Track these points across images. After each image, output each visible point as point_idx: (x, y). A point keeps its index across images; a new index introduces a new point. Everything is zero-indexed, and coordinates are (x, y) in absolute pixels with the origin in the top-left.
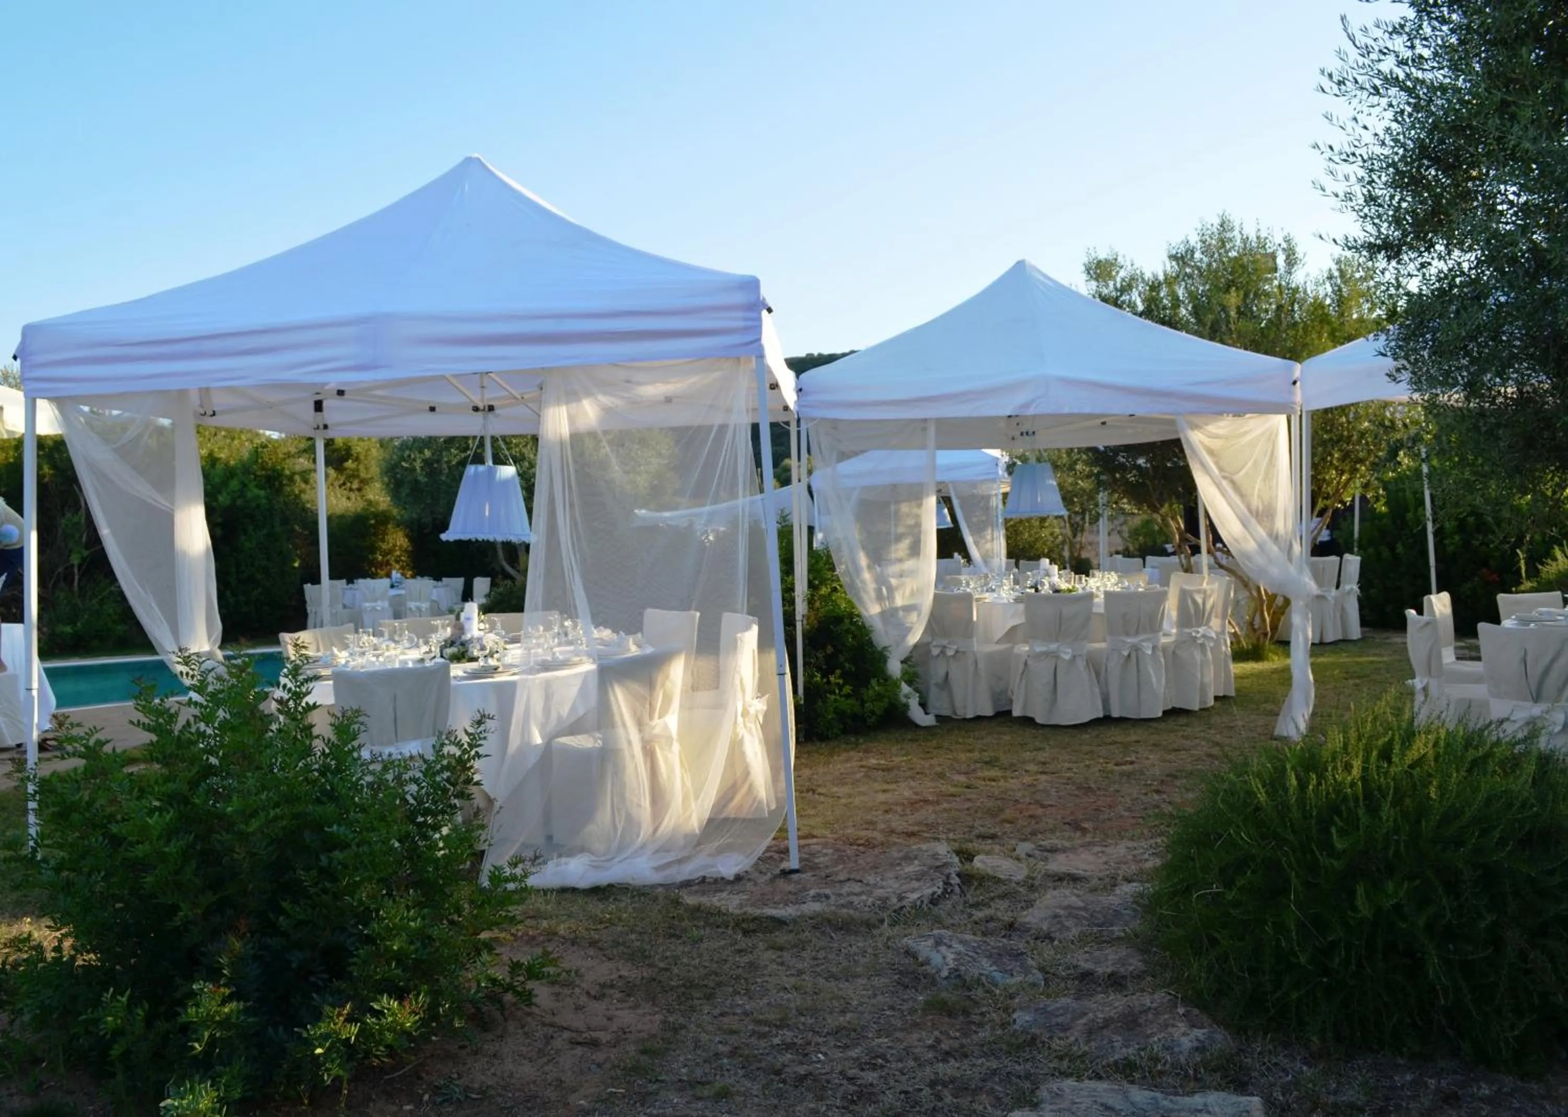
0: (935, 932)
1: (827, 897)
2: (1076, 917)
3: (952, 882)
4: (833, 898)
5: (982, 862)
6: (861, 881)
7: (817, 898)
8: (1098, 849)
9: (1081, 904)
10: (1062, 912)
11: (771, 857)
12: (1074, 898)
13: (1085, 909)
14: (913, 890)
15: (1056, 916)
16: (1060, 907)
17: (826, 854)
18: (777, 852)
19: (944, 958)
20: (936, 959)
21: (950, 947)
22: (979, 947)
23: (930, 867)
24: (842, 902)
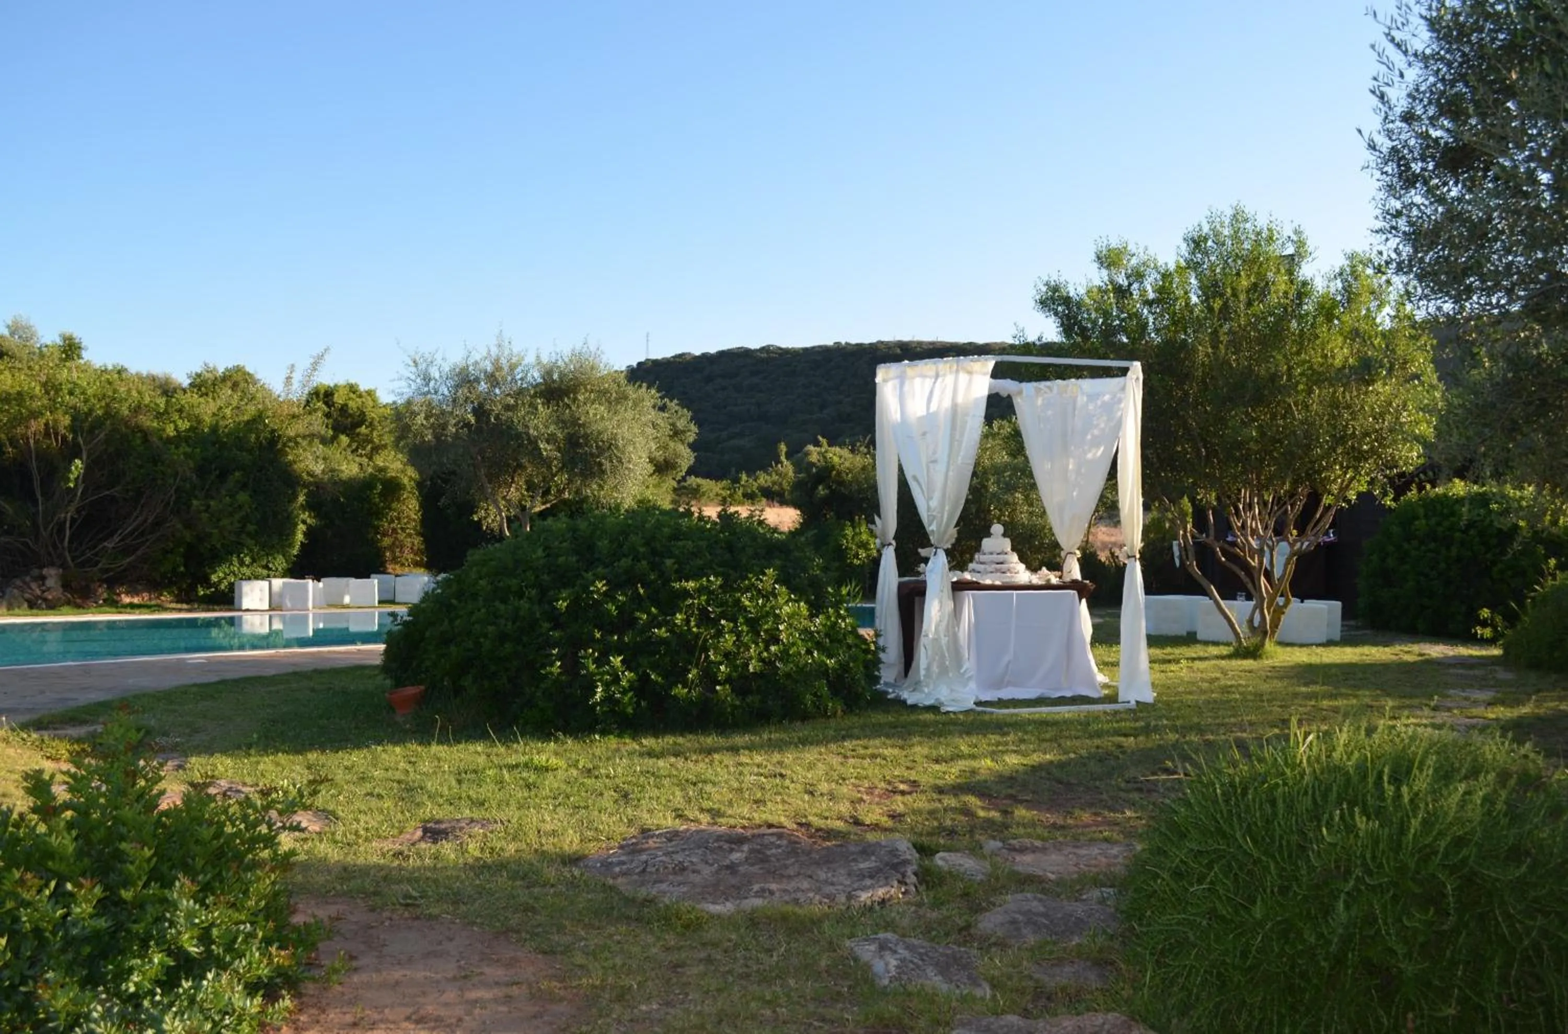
0: (881, 935)
1: (772, 893)
2: (1035, 923)
3: (908, 881)
4: (777, 894)
5: (942, 859)
6: (810, 877)
7: (761, 893)
8: (1070, 849)
9: (1042, 909)
10: (1020, 918)
11: (720, 847)
12: (1035, 903)
13: (1045, 915)
14: (865, 888)
15: (1013, 922)
16: (1020, 912)
17: (779, 846)
18: (727, 841)
19: (887, 964)
20: (878, 966)
21: (895, 952)
22: (926, 954)
23: (887, 864)
24: (786, 898)
